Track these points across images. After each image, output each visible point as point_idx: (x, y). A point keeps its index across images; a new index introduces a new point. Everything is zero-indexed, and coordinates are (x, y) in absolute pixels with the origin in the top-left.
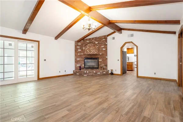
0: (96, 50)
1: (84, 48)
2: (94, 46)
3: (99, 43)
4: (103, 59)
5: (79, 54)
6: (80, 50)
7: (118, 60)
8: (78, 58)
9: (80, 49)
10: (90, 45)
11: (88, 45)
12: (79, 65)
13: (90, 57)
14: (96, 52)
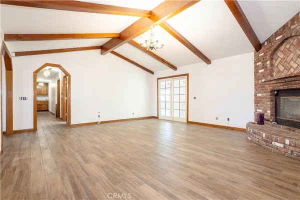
6: (263, 70)
8: (259, 93)
11: (282, 48)
12: (261, 111)
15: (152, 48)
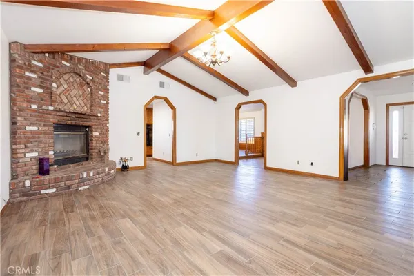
0: (85, 101)
1: (54, 85)
2: (81, 86)
3: (94, 82)
4: (101, 129)
5: (34, 107)
6: (41, 91)
7: (138, 134)
8: (32, 125)
9: (41, 87)
10: (72, 80)
11: (66, 77)
12: (35, 154)
13: (73, 123)
14: (86, 108)
15: (214, 63)
